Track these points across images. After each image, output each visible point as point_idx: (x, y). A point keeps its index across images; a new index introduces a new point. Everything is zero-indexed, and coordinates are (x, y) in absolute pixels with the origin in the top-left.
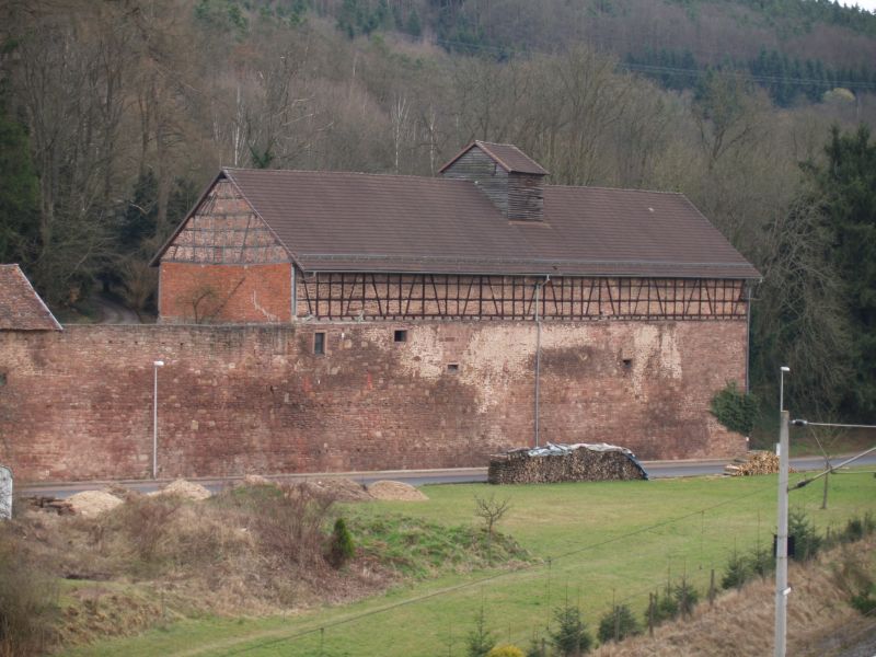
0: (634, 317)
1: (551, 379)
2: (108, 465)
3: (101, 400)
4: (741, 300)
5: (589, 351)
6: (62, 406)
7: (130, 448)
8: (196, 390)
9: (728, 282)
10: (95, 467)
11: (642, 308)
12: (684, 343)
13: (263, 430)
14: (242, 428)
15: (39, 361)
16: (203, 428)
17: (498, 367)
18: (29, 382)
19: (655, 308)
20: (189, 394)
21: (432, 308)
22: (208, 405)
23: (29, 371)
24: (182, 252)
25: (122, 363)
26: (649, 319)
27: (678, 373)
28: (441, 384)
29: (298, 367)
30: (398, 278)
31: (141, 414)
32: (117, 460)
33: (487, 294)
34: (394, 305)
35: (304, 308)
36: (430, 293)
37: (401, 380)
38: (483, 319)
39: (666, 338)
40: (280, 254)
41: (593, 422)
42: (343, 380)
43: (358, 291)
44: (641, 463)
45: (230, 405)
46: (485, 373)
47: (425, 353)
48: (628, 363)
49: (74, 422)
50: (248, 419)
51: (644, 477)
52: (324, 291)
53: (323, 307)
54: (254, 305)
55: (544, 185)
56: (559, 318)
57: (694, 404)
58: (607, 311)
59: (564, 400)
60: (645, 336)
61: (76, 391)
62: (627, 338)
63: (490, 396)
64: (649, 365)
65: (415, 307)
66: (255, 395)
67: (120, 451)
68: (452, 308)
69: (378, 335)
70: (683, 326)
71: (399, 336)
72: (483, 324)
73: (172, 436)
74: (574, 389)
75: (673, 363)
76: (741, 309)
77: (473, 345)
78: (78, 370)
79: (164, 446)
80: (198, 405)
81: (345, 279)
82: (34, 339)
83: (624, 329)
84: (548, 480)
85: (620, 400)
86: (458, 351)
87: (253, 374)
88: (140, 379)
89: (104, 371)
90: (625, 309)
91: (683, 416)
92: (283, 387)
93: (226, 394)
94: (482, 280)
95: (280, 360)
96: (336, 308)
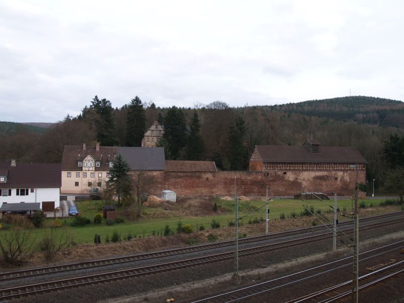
0: (338, 170)
1: (318, 181)
2: (227, 194)
3: (225, 183)
4: (364, 167)
5: (327, 176)
6: (218, 184)
7: (231, 191)
8: (243, 182)
9: (360, 164)
10: (224, 194)
11: (340, 168)
12: (350, 175)
13: (257, 189)
14: (252, 188)
15: (214, 177)
16: (245, 188)
17: (306, 179)
18: (212, 180)
19: (343, 168)
20: (241, 183)
21: (292, 168)
22: (246, 184)
23: (212, 178)
24: (251, 159)
25: (229, 177)
26: (341, 170)
27: (348, 180)
28: (294, 181)
29: (264, 178)
30: (285, 163)
31: (233, 186)
32: (228, 193)
33: (304, 166)
34: (284, 168)
35: (265, 168)
36: (291, 166)
37: (285, 181)
38: (303, 170)
39: (345, 174)
40: (261, 159)
41: (328, 189)
42: (273, 181)
43: (276, 165)
44: (329, 197)
45: (250, 184)
46: (304, 180)
47: (290, 176)
48: (336, 179)
49: (221, 186)
50: (253, 187)
51: (329, 199)
52: (269, 166)
53: (269, 168)
54: (259, 168)
55: (319, 147)
56: (320, 170)
57: (352, 186)
58: (331, 169)
59: (322, 185)
60: (340, 174)
61: (221, 182)
62: (336, 174)
63: (304, 184)
64: (341, 179)
65: (288, 168)
66: (254, 183)
67: (229, 191)
68: (296, 168)
69: (280, 173)
70: (350, 172)
71: (285, 173)
72: (303, 171)
73: (239, 189)
74: (324, 183)
75: (347, 178)
76: (364, 169)
77: (300, 175)
78: (221, 178)
79: (237, 191)
80: (244, 184)
81: (273, 164)
82: (213, 173)
83: (335, 172)
84: (307, 199)
85: (334, 185)
86: (298, 176)
87: (255, 179)
88: (232, 180)
89: (226, 178)
90: (335, 168)
91: (349, 188)
92: (261, 182)
93: (249, 183)
94: (302, 163)
95: (260, 177)
96: (271, 168)
